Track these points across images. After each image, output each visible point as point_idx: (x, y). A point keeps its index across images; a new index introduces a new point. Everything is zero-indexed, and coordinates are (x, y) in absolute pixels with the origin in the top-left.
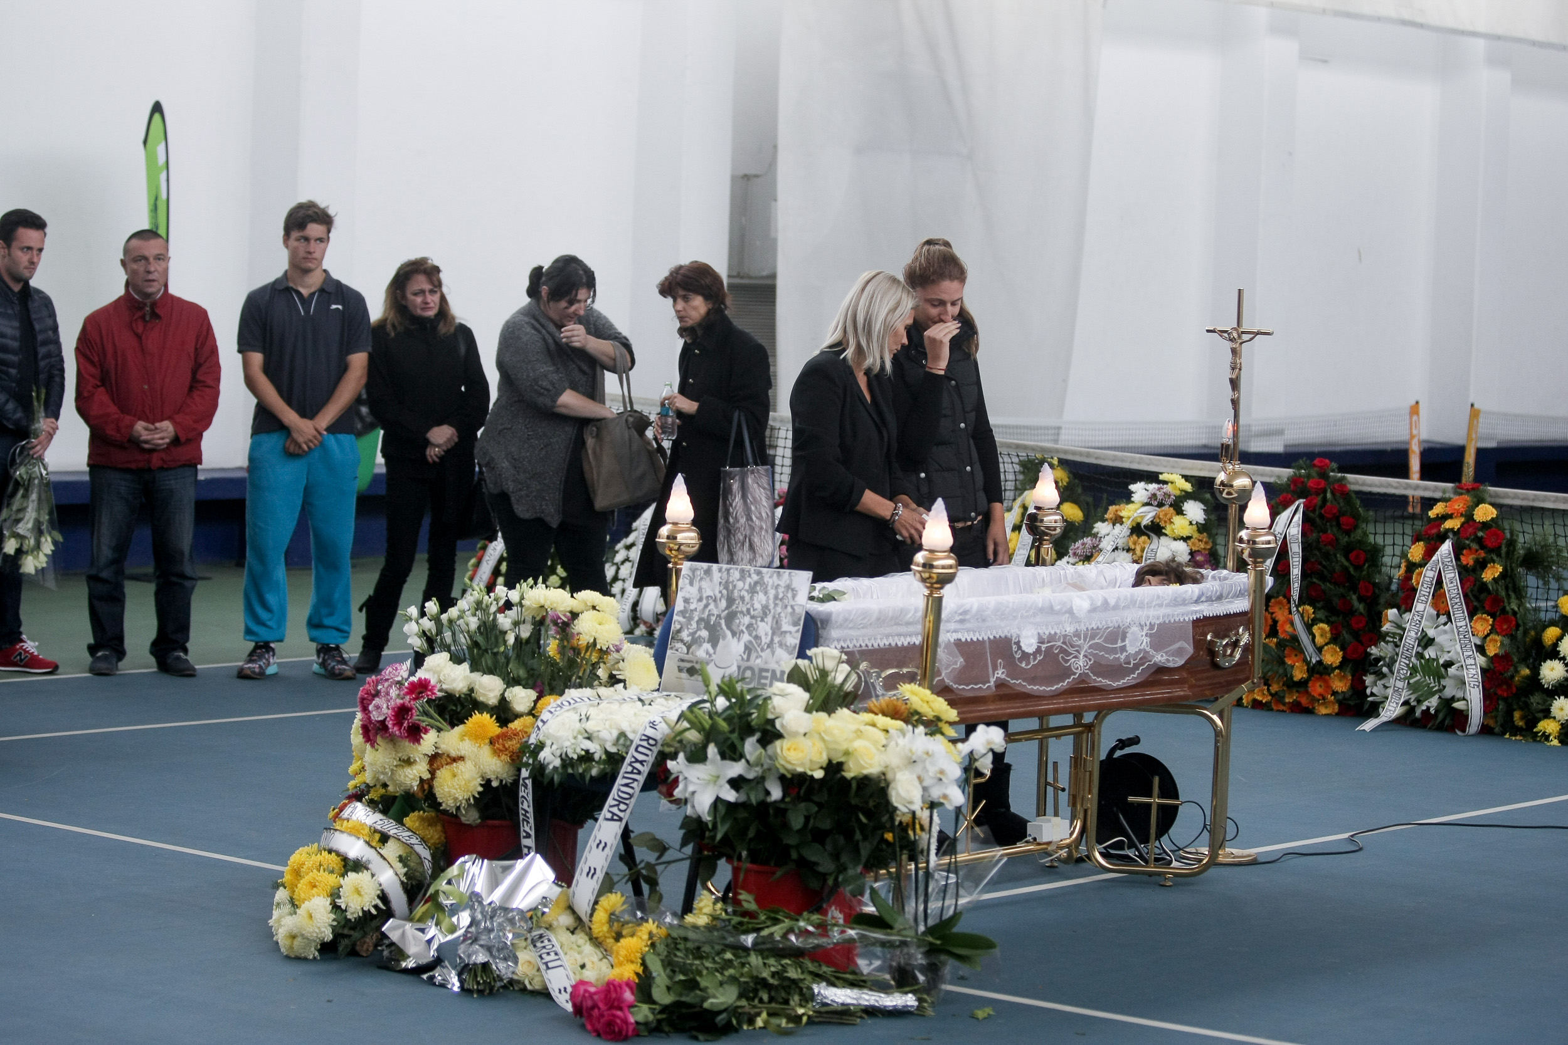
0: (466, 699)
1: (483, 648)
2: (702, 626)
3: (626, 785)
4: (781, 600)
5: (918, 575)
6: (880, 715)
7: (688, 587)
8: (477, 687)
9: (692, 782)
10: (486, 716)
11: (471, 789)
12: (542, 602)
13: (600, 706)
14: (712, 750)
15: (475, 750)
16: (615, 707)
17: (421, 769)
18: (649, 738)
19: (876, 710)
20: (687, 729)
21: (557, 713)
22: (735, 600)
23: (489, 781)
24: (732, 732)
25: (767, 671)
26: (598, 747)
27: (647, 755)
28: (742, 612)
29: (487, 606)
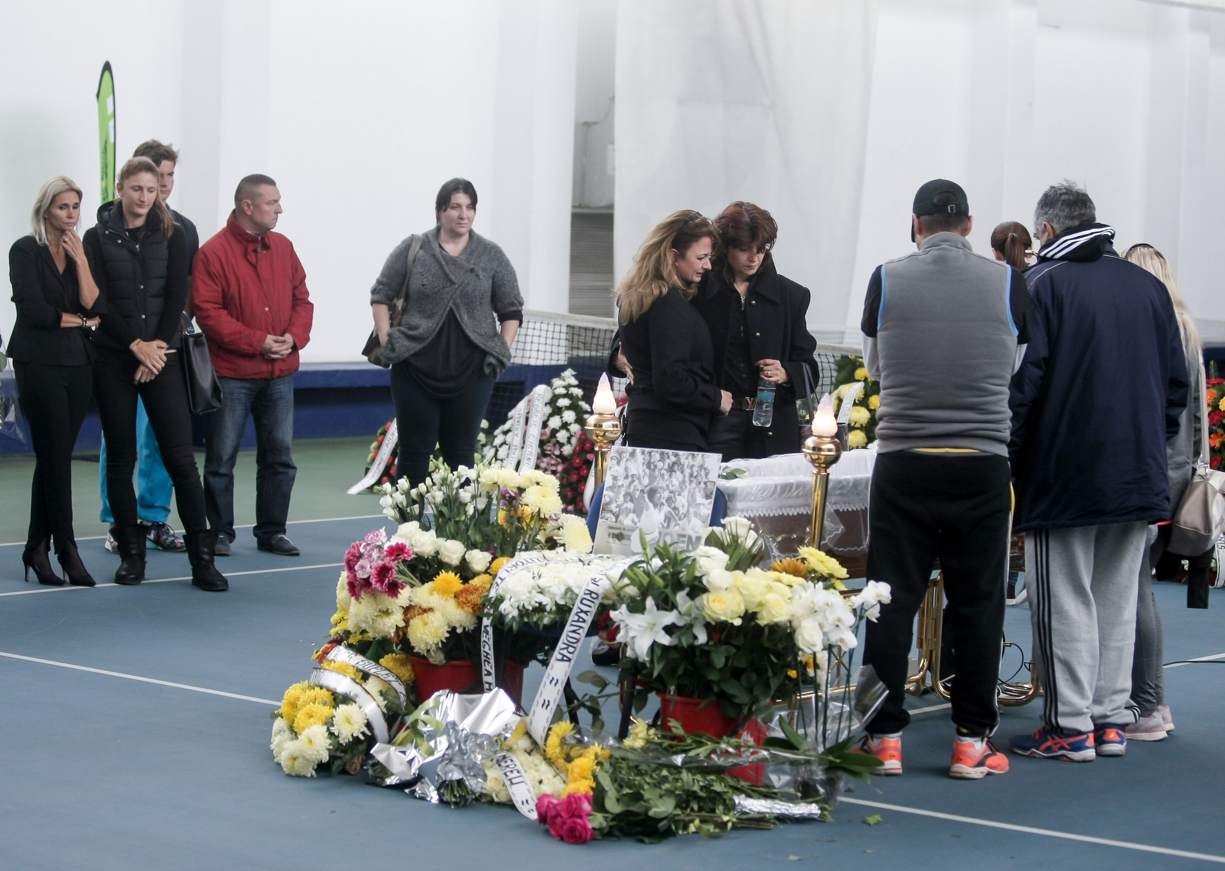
0: (433, 560)
1: (447, 517)
2: (629, 498)
3: (574, 631)
4: (695, 477)
5: (808, 457)
6: (784, 573)
7: (616, 467)
8: (442, 550)
9: (632, 629)
10: (451, 574)
11: (440, 635)
12: (496, 480)
13: (549, 566)
14: (650, 602)
15: (443, 602)
16: (561, 566)
17: (396, 619)
18: (591, 592)
19: (779, 568)
20: (627, 585)
21: (513, 572)
22: (656, 478)
23: (454, 629)
24: (666, 587)
25: (684, 536)
26: (549, 600)
27: (590, 607)
28: (662, 488)
29: (451, 482)
